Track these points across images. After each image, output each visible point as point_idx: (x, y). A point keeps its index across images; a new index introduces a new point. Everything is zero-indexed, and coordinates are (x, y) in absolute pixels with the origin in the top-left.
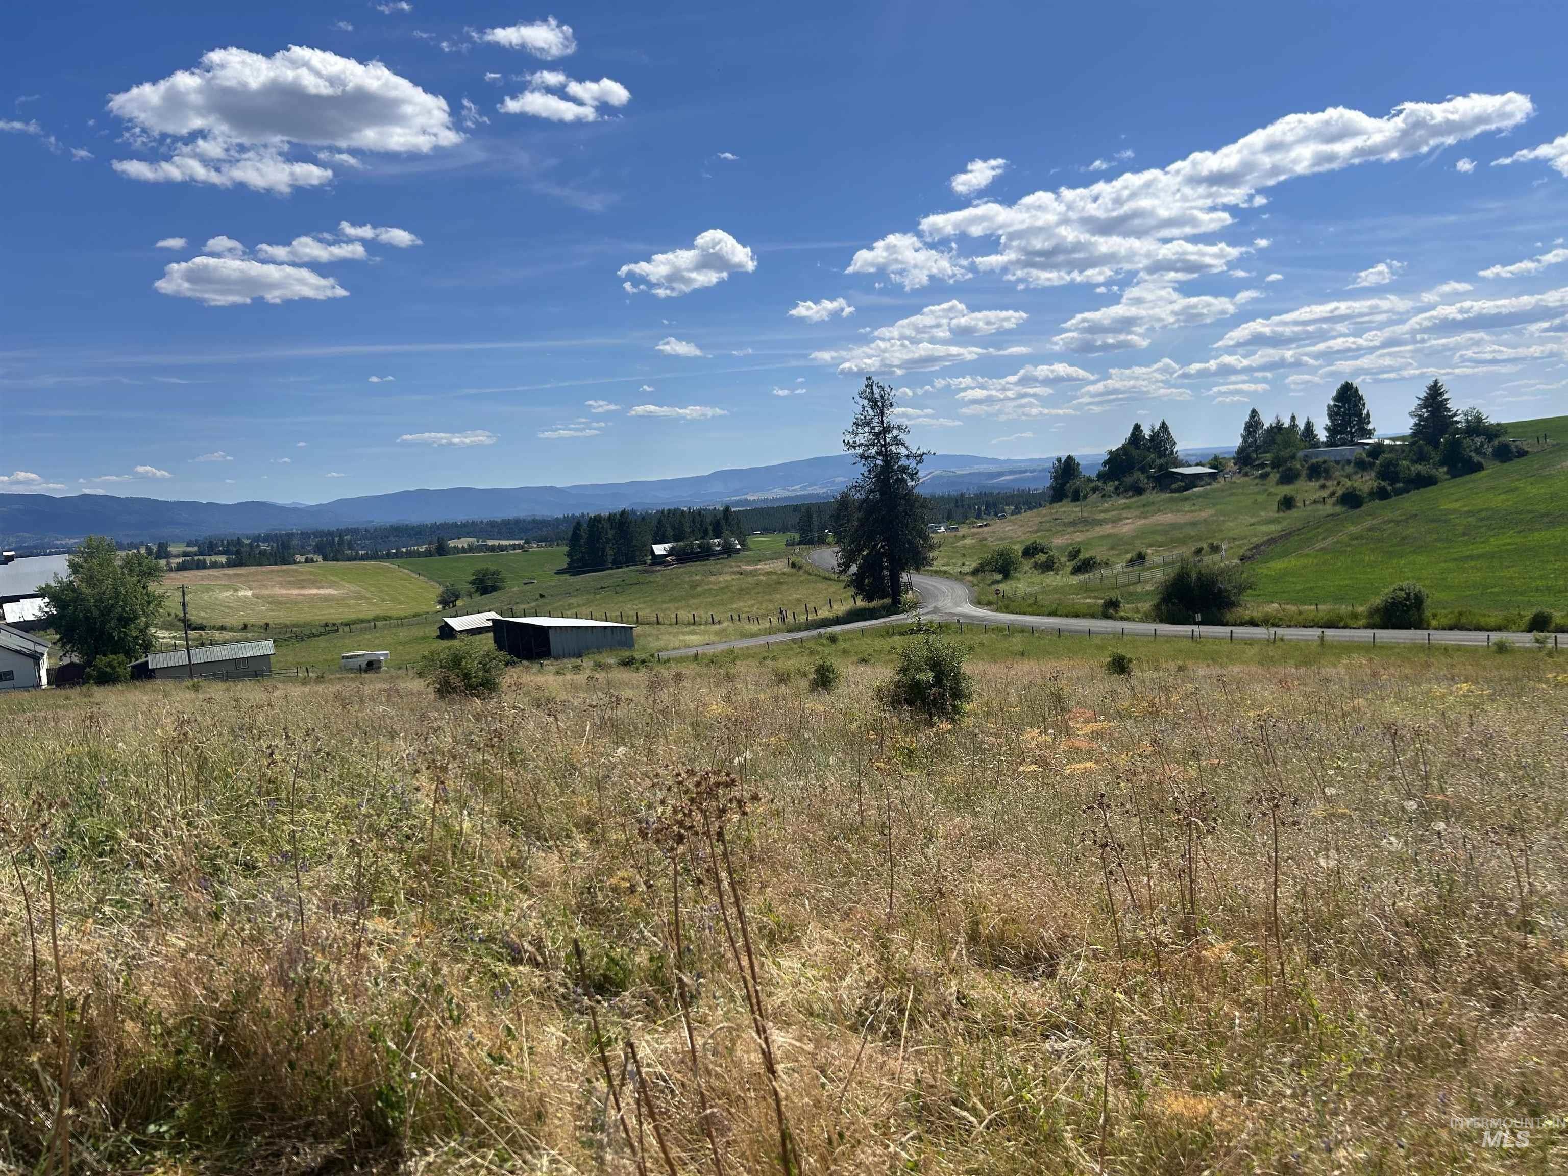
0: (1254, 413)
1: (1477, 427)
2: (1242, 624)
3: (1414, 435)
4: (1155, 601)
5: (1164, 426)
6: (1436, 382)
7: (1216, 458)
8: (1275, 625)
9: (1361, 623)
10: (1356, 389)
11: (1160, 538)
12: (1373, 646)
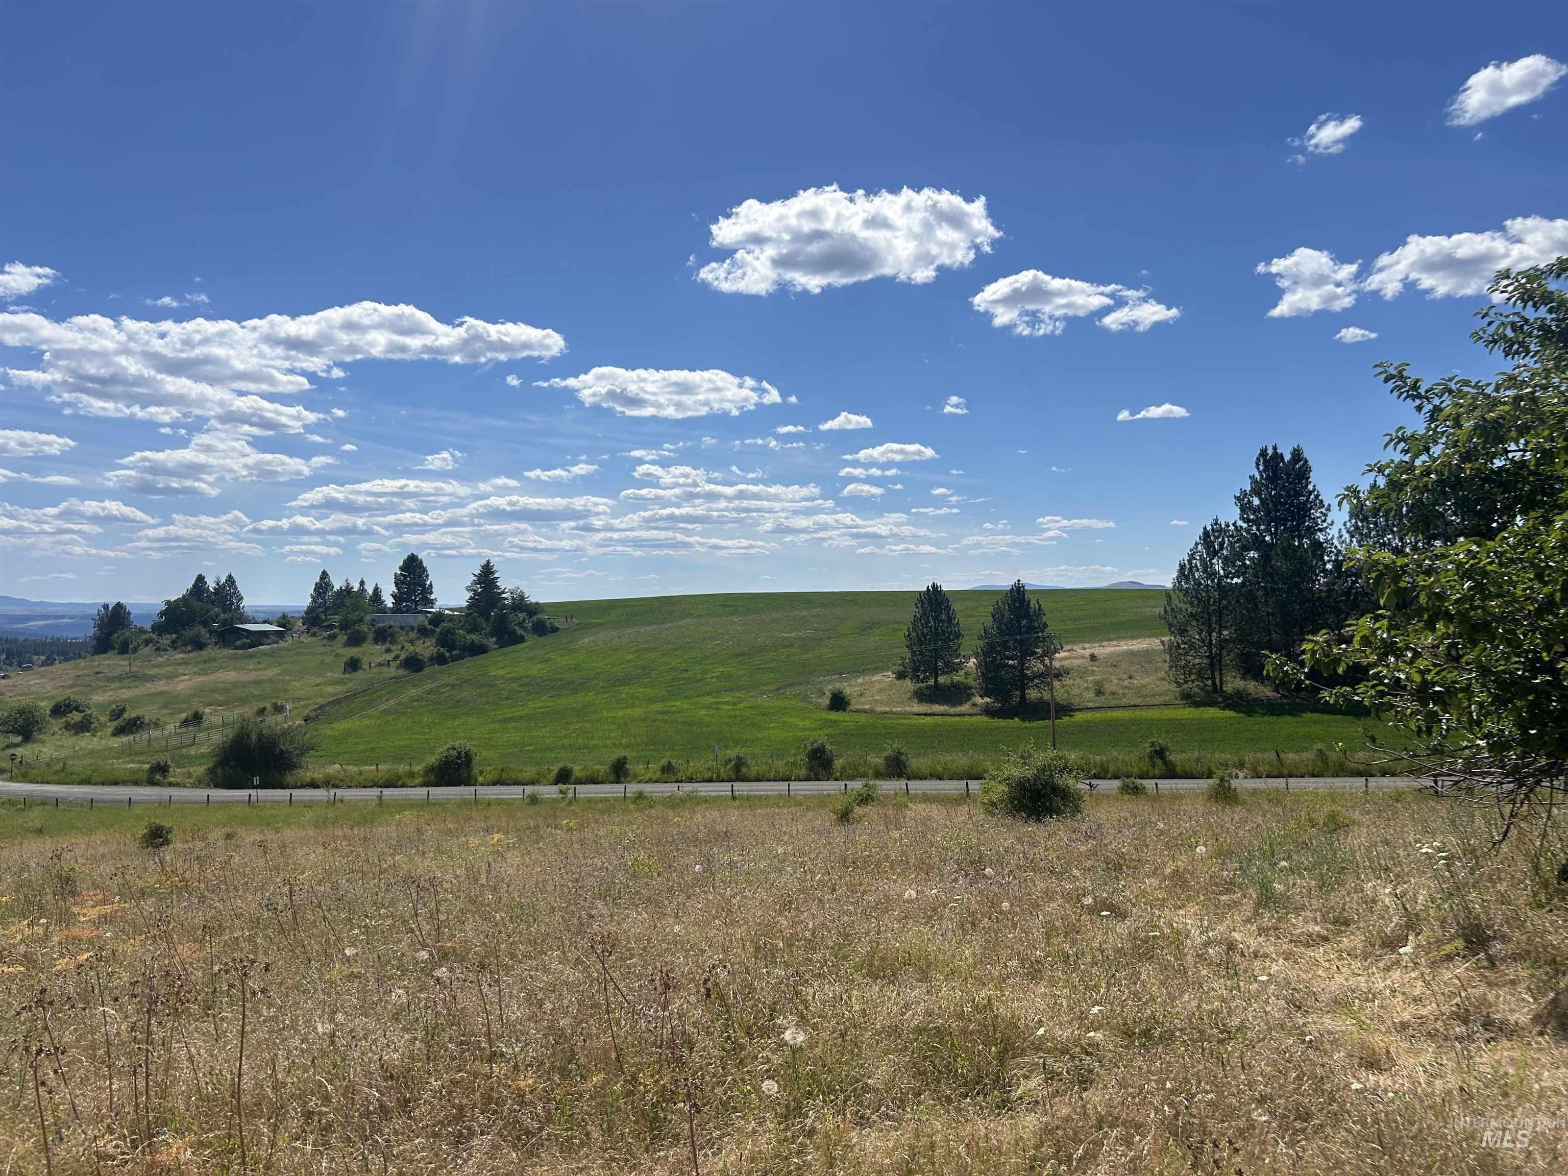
0: (324, 575)
1: (520, 604)
2: (303, 786)
3: (469, 607)
4: (211, 765)
5: (230, 579)
6: (488, 562)
7: (284, 616)
8: (335, 786)
9: (417, 781)
10: (421, 563)
11: (220, 698)
12: (427, 802)
